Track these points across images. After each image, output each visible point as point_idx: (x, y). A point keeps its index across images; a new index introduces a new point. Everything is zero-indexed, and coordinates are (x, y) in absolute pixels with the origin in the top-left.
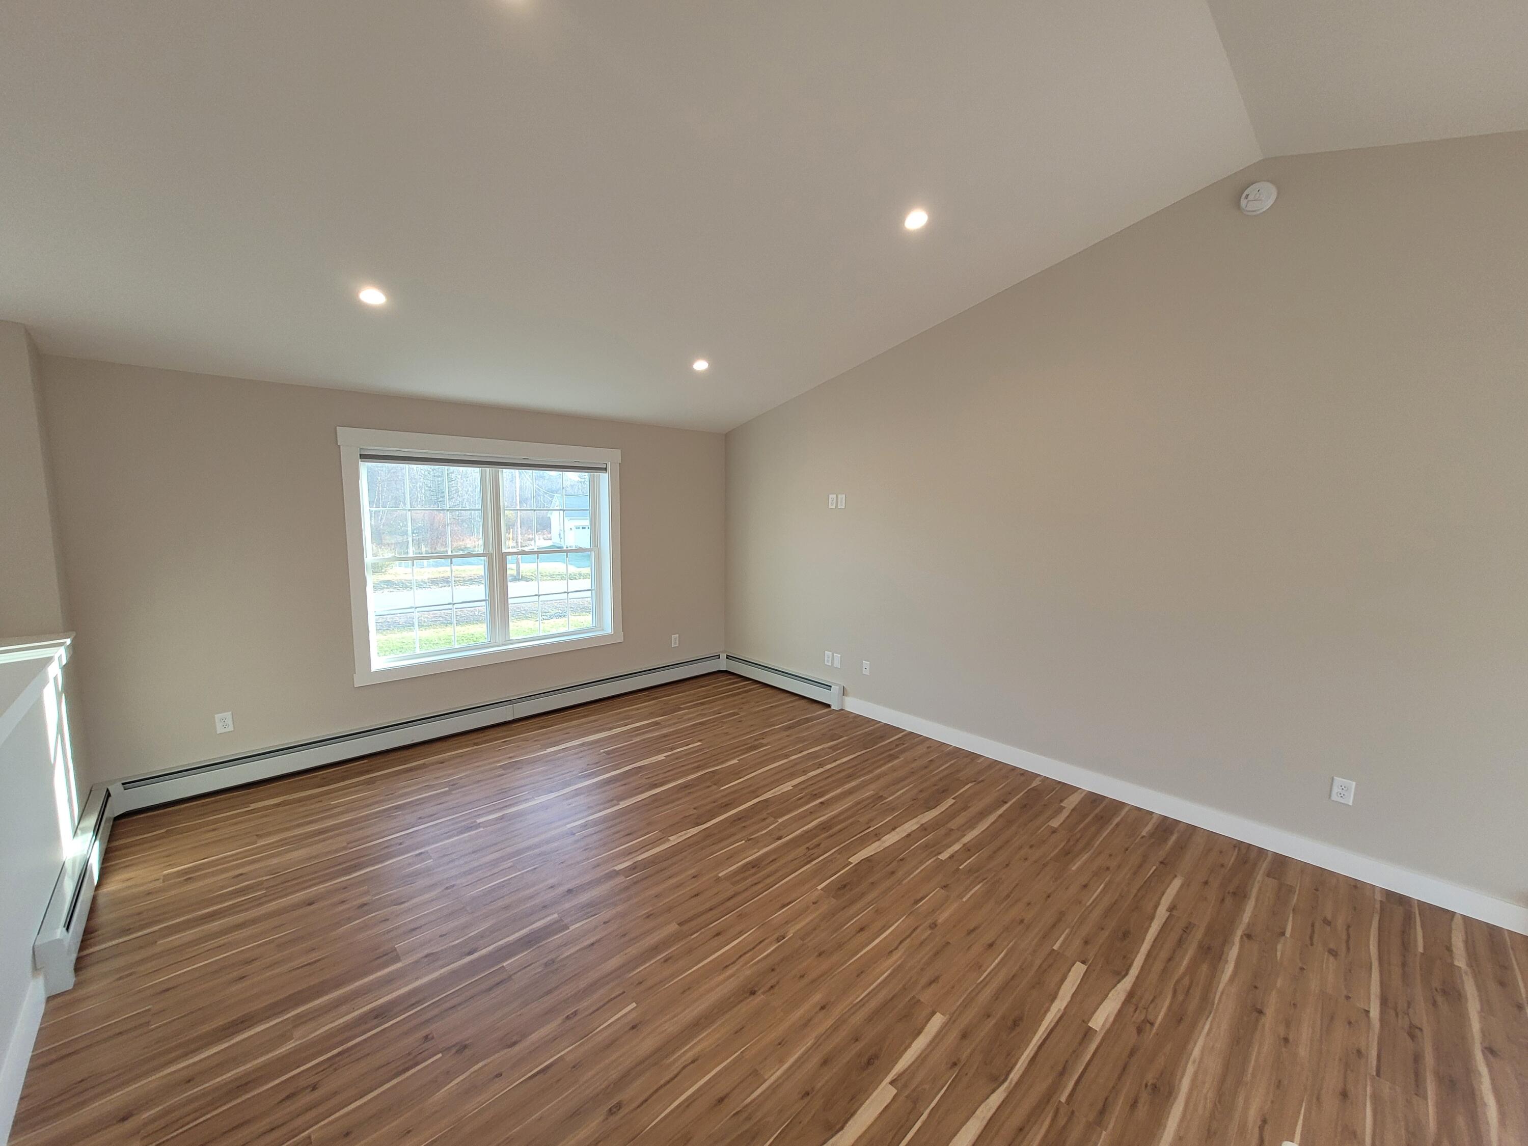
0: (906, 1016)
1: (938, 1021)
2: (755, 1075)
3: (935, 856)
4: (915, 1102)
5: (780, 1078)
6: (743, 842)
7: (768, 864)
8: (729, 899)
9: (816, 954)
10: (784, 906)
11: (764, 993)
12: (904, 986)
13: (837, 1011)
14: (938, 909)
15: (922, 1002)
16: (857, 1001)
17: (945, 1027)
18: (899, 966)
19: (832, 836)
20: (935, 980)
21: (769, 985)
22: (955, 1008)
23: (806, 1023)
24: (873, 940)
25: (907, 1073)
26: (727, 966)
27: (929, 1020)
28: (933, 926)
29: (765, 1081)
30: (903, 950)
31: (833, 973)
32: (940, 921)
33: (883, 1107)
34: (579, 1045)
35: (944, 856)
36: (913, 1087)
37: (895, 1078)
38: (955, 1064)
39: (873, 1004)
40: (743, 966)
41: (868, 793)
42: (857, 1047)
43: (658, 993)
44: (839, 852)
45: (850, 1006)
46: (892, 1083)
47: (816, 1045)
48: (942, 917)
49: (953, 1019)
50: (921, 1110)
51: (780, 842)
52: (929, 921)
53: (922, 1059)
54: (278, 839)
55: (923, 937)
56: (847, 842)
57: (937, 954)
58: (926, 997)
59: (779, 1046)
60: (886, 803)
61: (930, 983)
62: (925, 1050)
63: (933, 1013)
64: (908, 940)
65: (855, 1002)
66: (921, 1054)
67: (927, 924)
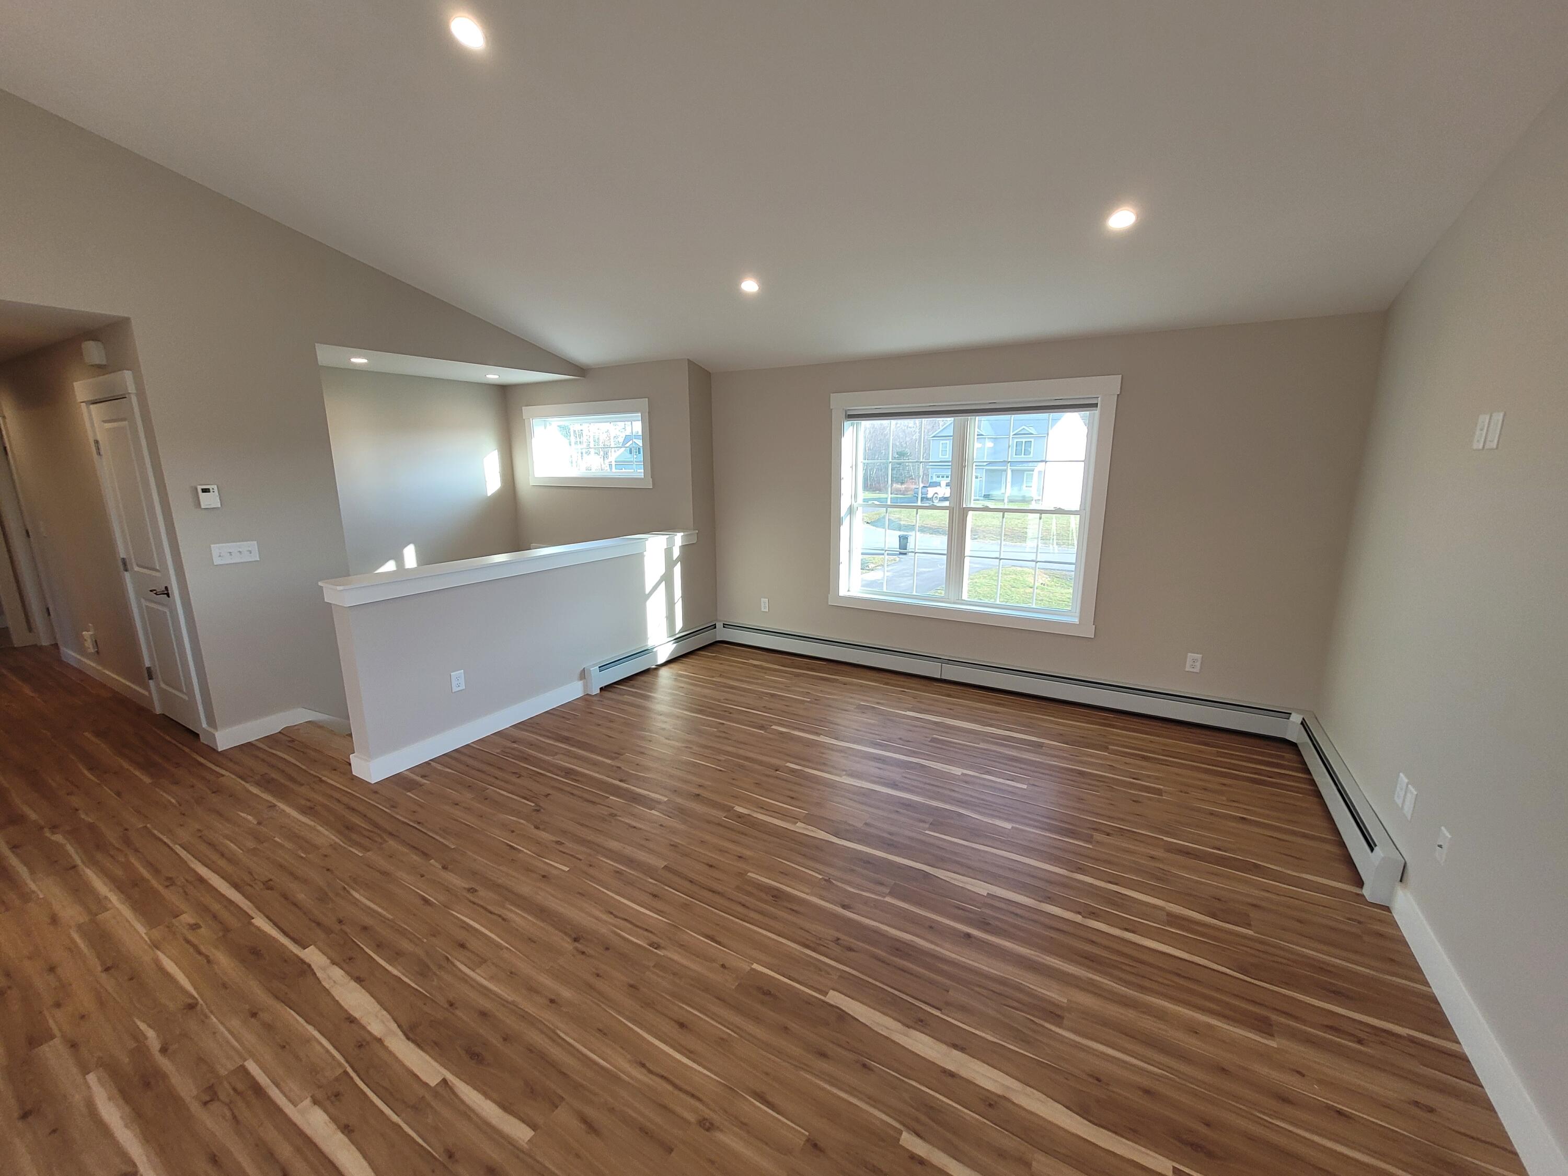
0: (532, 1091)
1: (521, 1133)
2: (480, 961)
3: (904, 1125)
4: (414, 1108)
5: (474, 980)
6: (821, 877)
7: (787, 908)
8: (710, 890)
9: (632, 982)
10: (712, 939)
11: (576, 949)
12: (582, 1086)
13: (548, 1016)
14: (748, 1132)
15: (553, 1111)
16: (562, 1035)
17: (509, 1143)
18: (618, 1078)
19: (883, 962)
20: (591, 1127)
21: (584, 949)
22: (538, 1158)
23: (532, 989)
24: (665, 1042)
25: (453, 1097)
26: (611, 913)
27: (524, 1121)
28: (707, 1125)
29: (473, 971)
30: (651, 1082)
31: (602, 1002)
32: (720, 1136)
33: (418, 1074)
34: (529, 855)
35: (909, 1141)
36: (433, 1104)
37: (449, 1083)
38: (451, 1155)
39: (555, 1052)
40: (611, 924)
41: (1054, 994)
42: (495, 1040)
43: (579, 878)
44: (843, 976)
45: (551, 1026)
46: (444, 1081)
47: (504, 1003)
48: (731, 1140)
49: (521, 1155)
50: (404, 1115)
51: (840, 910)
52: (716, 1118)
53: (467, 1113)
54: (719, 681)
55: (679, 1110)
56: (877, 983)
57: (644, 1131)
58: (563, 1115)
59: (509, 973)
60: (1043, 1026)
61: (584, 1120)
62: (477, 1115)
63: (533, 1126)
64: (670, 1088)
65: (559, 1032)
66: (473, 1111)
67: (707, 1113)
